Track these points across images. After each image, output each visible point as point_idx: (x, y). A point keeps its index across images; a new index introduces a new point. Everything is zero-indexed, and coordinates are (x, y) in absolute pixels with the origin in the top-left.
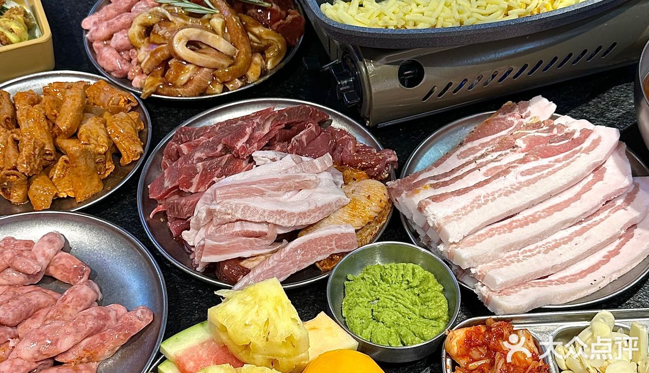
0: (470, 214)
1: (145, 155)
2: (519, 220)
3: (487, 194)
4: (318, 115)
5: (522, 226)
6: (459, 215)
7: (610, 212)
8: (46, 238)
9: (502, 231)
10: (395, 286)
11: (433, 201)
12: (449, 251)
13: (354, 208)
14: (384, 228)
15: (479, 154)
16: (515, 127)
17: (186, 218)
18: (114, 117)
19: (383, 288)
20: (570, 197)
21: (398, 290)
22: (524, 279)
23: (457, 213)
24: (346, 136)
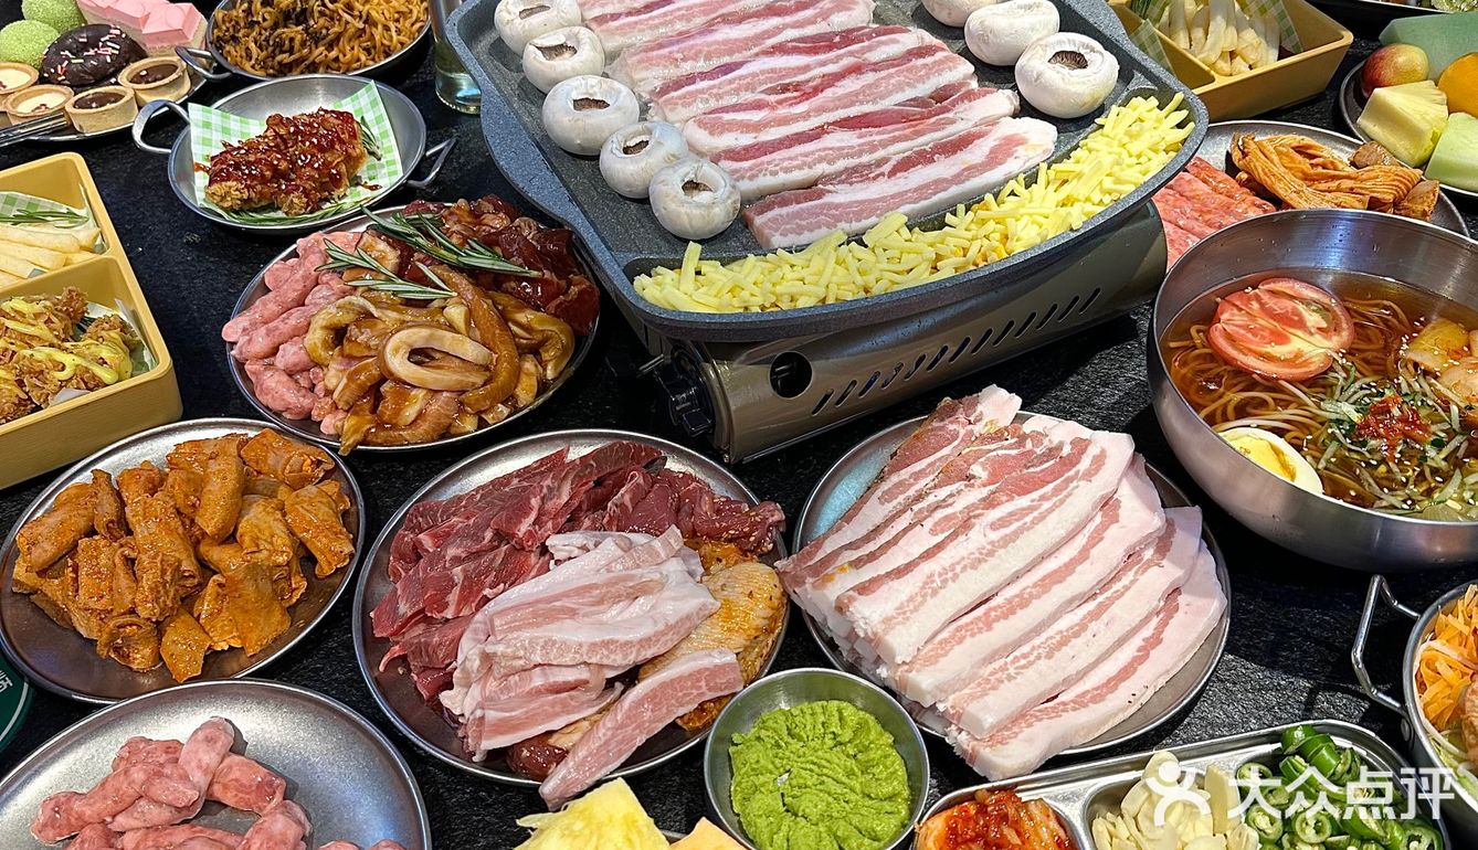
0: (922, 609)
1: (358, 555)
2: (999, 607)
3: (945, 569)
4: (643, 454)
5: (1005, 616)
6: (904, 613)
7: (1136, 573)
8: (201, 735)
9: (976, 630)
10: (812, 744)
11: (859, 594)
12: (897, 678)
13: (729, 617)
14: (780, 642)
15: (911, 492)
16: (962, 440)
17: (443, 666)
18: (297, 496)
19: (794, 750)
20: (1072, 556)
21: (820, 753)
22: (1024, 707)
23: (900, 608)
24: (694, 484)
